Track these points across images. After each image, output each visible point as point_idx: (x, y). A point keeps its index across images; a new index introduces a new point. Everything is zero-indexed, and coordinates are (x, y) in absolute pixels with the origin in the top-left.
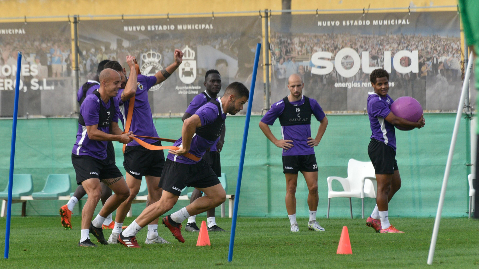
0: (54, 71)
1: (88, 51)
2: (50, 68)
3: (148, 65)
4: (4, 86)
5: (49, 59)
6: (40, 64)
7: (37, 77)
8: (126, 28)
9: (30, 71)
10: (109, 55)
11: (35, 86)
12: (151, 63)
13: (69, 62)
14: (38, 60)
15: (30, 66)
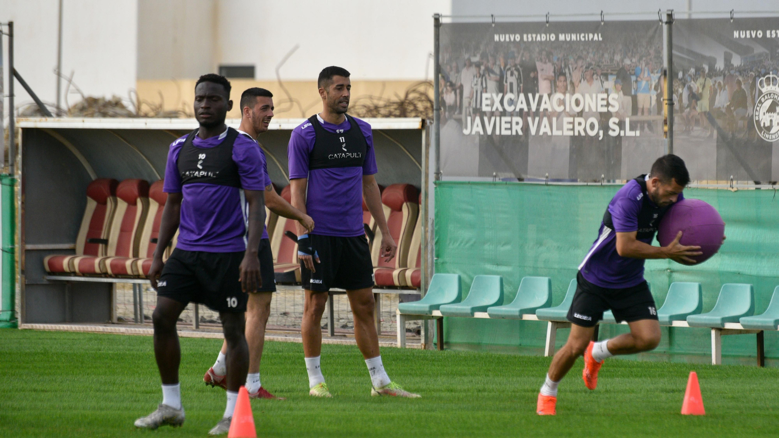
0: (640, 106)
1: (685, 72)
2: (635, 99)
3: (766, 97)
4: (573, 129)
5: (634, 85)
6: (621, 93)
7: (617, 114)
8: (736, 34)
9: (608, 105)
10: (714, 78)
11: (614, 130)
12: (770, 94)
13: (659, 91)
14: (619, 86)
15: (608, 96)
